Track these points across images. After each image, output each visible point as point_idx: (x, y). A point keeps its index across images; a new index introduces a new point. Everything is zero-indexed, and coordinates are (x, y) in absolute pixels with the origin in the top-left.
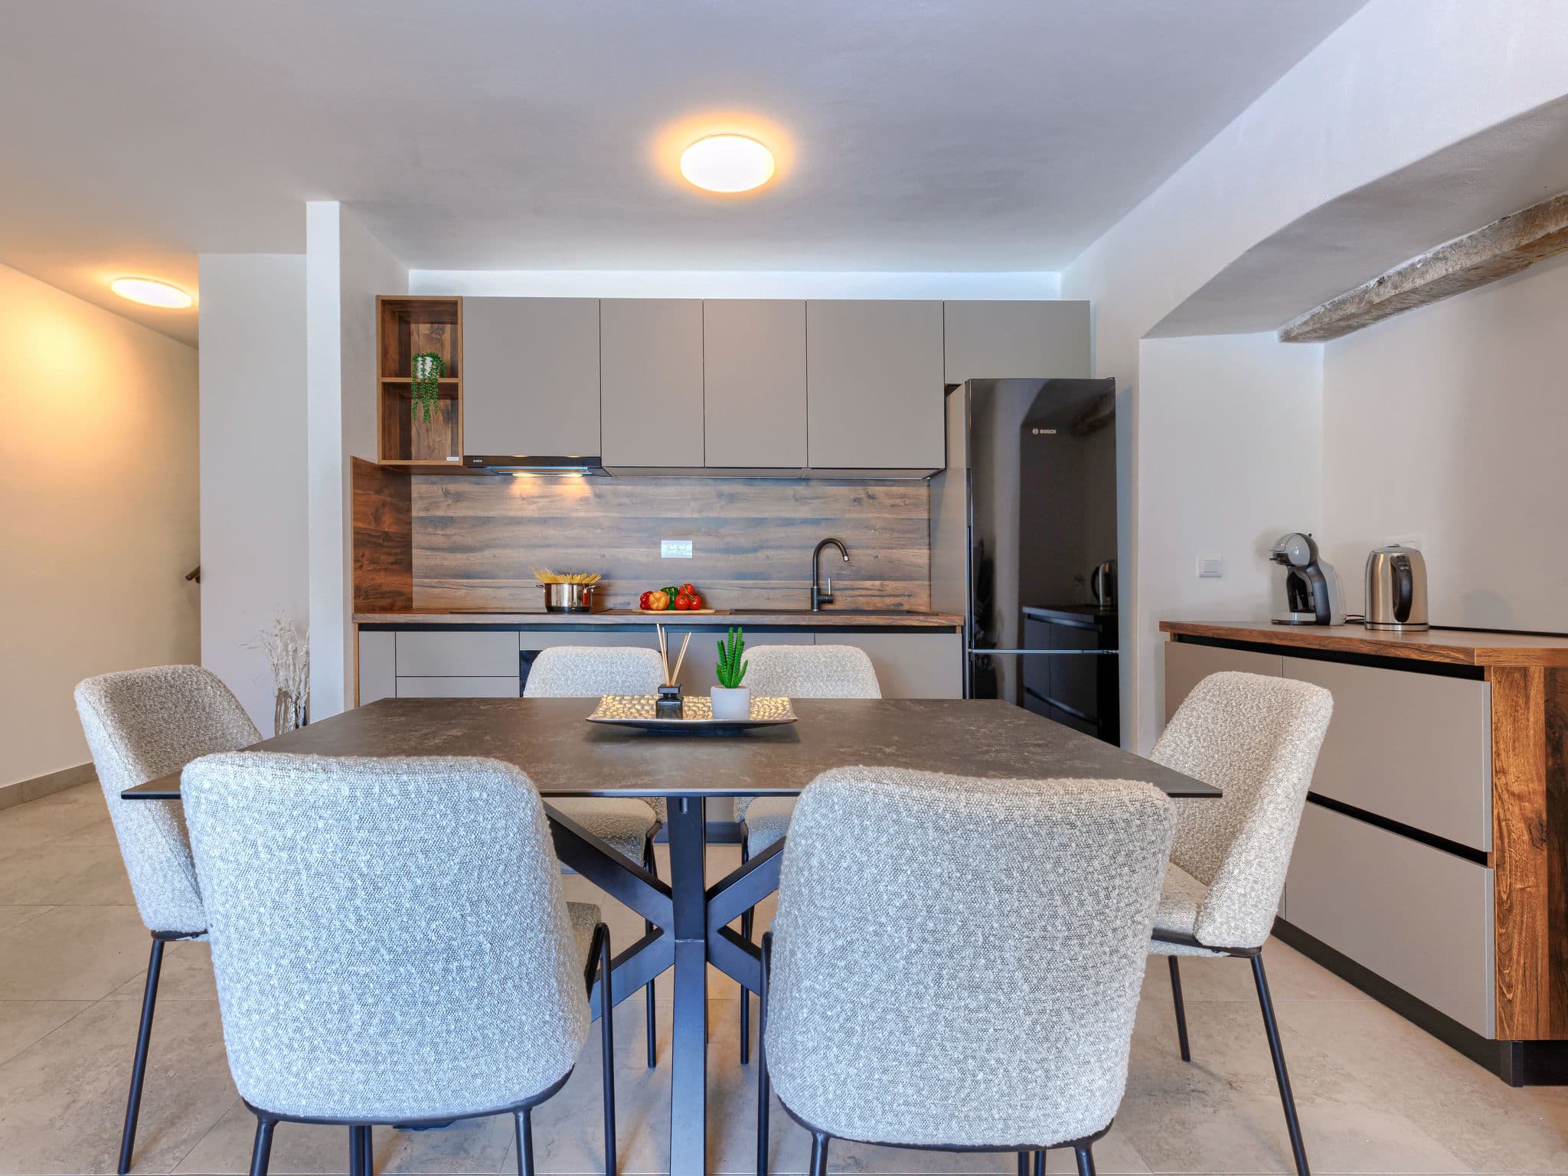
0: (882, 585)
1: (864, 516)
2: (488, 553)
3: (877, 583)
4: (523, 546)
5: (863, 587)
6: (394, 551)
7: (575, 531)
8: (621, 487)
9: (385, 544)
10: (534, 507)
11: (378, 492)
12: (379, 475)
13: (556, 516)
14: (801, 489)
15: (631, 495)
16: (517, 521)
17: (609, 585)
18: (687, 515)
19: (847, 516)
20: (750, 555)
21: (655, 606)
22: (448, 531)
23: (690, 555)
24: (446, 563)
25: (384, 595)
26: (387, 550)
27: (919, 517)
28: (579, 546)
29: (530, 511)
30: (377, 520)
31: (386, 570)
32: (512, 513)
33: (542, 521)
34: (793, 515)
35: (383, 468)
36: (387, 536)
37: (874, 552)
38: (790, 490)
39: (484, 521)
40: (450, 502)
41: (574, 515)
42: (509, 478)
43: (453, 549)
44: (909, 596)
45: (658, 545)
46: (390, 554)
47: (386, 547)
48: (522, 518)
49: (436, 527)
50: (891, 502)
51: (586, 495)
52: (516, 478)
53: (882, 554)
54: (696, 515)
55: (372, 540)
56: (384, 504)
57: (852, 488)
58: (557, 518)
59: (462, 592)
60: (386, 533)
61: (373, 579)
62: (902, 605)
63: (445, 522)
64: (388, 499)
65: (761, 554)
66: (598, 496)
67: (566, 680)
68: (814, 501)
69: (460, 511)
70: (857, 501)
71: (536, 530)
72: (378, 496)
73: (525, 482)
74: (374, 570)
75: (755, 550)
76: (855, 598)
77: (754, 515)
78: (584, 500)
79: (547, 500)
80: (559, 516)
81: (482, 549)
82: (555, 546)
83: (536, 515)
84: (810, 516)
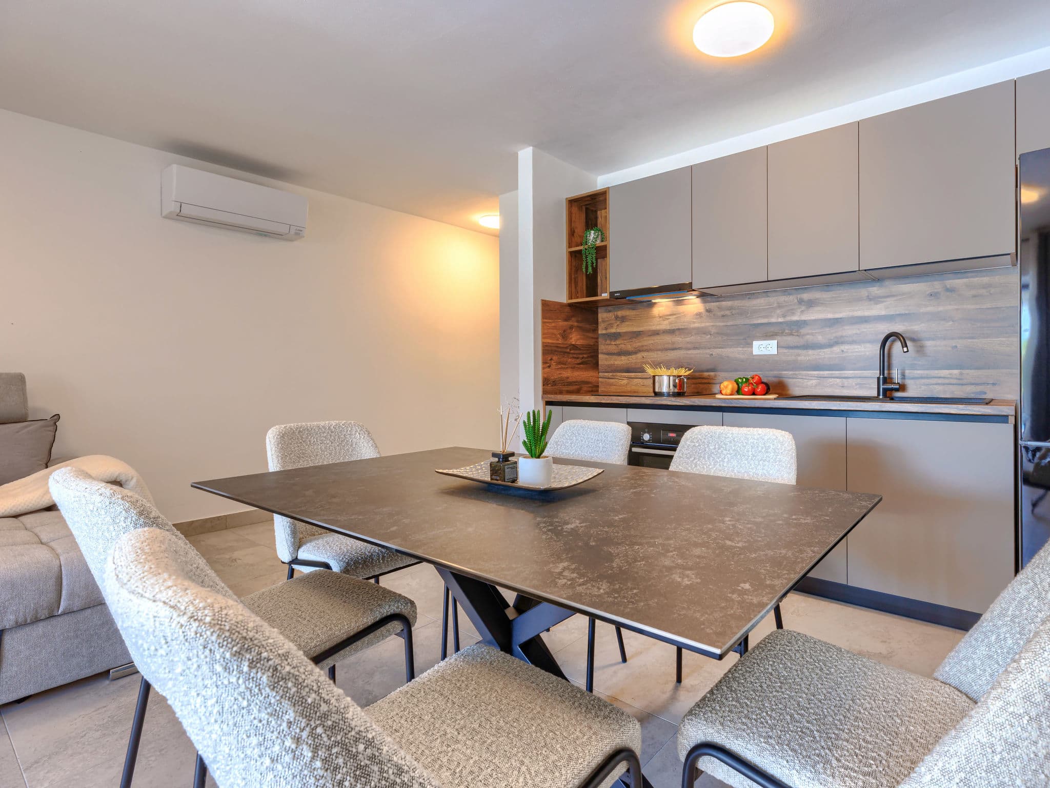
0: (961, 374)
1: (941, 309)
2: (639, 355)
3: (956, 372)
4: (659, 350)
5: (939, 375)
6: (581, 356)
7: (692, 337)
8: (724, 303)
9: (572, 352)
10: (666, 322)
11: (566, 320)
12: (568, 309)
13: (681, 327)
14: (875, 290)
15: (730, 308)
16: (656, 333)
17: (715, 376)
18: (773, 320)
19: (923, 310)
20: (827, 350)
21: (724, 392)
22: (618, 342)
23: (774, 351)
24: (616, 363)
25: (570, 384)
26: (575, 356)
27: (1008, 305)
28: (695, 348)
29: (665, 325)
30: (565, 336)
31: (573, 368)
32: (654, 328)
33: (672, 332)
34: (867, 313)
35: (570, 305)
36: (574, 347)
37: (953, 343)
38: (864, 292)
39: (637, 335)
40: (618, 323)
41: (693, 326)
42: (651, 305)
43: (621, 353)
44: (994, 384)
45: (751, 345)
46: (578, 358)
47: (572, 354)
48: (659, 330)
49: (611, 340)
50: (973, 292)
51: (700, 311)
52: (655, 303)
53: (960, 343)
54: (780, 320)
55: (560, 350)
56: (571, 327)
57: (929, 283)
58: (682, 329)
59: (625, 382)
60: (573, 345)
61: (560, 374)
62: (985, 393)
63: (616, 336)
64: (576, 324)
65: (836, 349)
66: (709, 311)
67: (571, 443)
68: (888, 299)
69: (624, 328)
70: (933, 295)
71: (668, 338)
72: (566, 323)
73: (663, 305)
74: (561, 368)
75: (830, 345)
76: (931, 386)
77: (830, 316)
78: (699, 315)
79: (675, 316)
80: (683, 327)
81: (635, 353)
82: (679, 349)
83: (668, 327)
84: (883, 313)
